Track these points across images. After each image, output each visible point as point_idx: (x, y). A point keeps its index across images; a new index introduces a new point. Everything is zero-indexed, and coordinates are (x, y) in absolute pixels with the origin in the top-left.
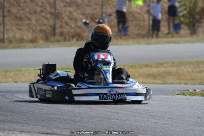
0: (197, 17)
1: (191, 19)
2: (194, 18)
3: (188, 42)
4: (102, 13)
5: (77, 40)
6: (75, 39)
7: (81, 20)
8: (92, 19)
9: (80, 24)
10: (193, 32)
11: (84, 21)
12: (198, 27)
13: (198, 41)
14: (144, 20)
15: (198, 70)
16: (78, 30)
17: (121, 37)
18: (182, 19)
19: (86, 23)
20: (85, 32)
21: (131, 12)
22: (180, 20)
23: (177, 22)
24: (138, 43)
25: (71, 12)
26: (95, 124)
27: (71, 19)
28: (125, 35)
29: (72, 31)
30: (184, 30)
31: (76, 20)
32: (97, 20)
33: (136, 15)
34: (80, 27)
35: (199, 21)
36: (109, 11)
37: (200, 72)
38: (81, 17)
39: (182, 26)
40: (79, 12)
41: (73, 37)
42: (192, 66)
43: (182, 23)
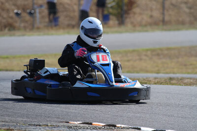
0: (125, 8)
1: (119, 10)
2: (122, 9)
3: (117, 32)
4: (33, 4)
5: (9, 30)
6: (7, 29)
7: (13, 10)
8: (24, 10)
9: (12, 14)
10: (121, 22)
11: (16, 11)
12: (126, 18)
13: (127, 31)
14: (74, 11)
15: (126, 58)
16: (10, 21)
17: (52, 27)
18: (111, 10)
19: (17, 14)
20: (16, 22)
21: (61, 4)
22: (108, 11)
23: (106, 12)
24: (68, 33)
25: (2, 3)
26: (27, 110)
27: (3, 10)
28: (56, 25)
29: (4, 21)
30: (113, 21)
31: (8, 10)
32: (28, 11)
33: (67, 6)
34: (12, 18)
35: (127, 12)
36: (40, 2)
37: (128, 61)
38: (13, 7)
39: (111, 17)
40: (11, 3)
41: (5, 27)
42: (120, 55)
43: (111, 14)
